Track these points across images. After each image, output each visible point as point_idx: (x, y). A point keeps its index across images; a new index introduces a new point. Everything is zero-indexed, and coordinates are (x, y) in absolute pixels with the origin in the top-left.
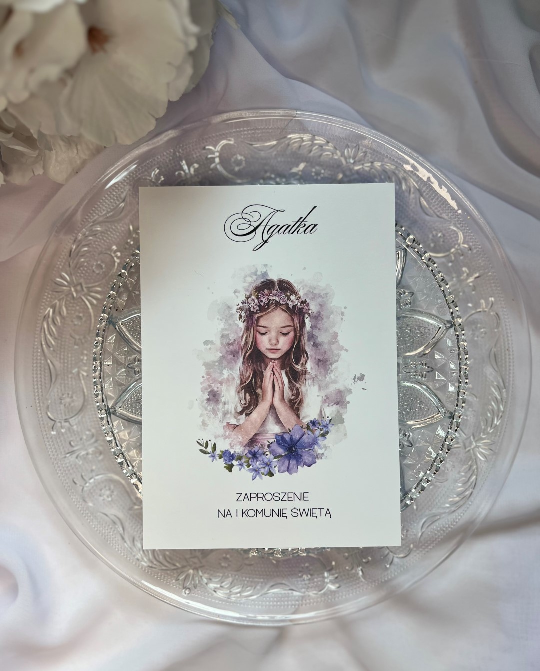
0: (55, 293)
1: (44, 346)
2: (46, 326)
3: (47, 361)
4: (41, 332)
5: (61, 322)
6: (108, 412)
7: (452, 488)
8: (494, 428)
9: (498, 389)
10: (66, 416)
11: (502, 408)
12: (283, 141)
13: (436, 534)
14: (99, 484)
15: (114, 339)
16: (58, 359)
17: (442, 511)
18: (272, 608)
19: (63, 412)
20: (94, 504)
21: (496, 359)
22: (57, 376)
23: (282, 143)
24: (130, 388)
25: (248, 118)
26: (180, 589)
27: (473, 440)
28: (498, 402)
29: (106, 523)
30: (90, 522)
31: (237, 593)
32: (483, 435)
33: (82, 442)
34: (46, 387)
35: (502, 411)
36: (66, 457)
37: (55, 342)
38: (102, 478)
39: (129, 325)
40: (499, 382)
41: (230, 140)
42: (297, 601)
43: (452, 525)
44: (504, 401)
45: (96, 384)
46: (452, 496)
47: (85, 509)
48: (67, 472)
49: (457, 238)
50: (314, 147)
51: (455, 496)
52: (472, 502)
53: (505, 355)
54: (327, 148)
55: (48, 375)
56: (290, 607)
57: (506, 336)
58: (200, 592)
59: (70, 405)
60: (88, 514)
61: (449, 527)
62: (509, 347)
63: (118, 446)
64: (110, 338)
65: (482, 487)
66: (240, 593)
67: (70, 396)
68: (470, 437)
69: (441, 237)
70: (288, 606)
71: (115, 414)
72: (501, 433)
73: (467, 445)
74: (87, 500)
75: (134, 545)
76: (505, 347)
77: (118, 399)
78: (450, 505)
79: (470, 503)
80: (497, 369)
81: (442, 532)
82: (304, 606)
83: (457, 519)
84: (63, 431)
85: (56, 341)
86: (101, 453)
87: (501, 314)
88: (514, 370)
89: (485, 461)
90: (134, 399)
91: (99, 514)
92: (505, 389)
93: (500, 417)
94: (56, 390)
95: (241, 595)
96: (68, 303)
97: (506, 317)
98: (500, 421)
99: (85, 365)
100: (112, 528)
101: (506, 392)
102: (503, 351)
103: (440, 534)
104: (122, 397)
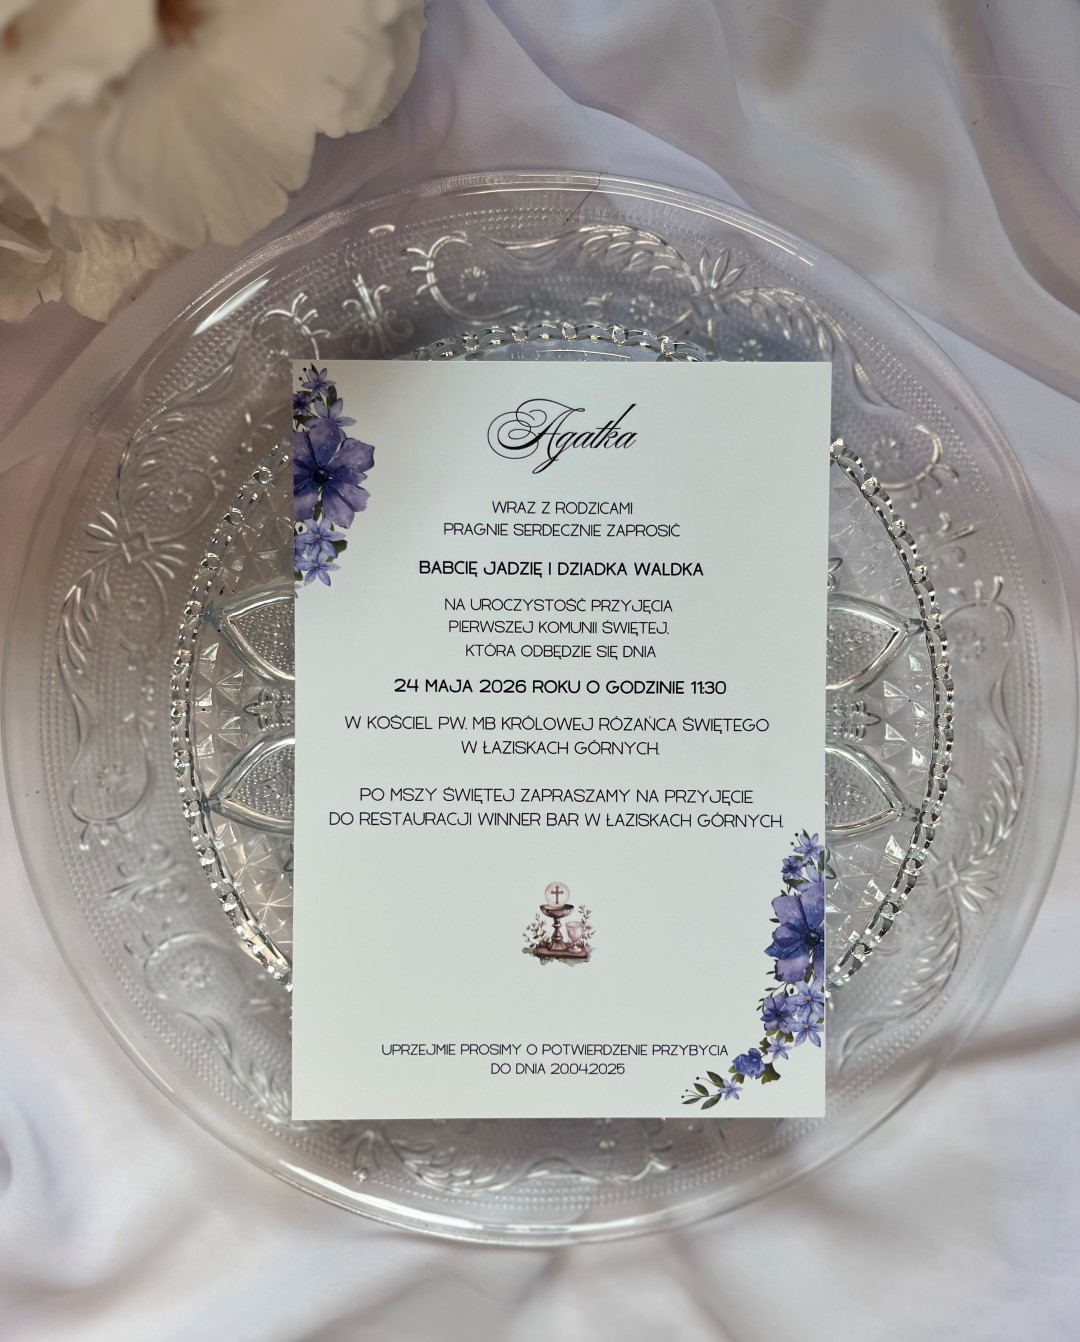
0: (85, 554)
1: (64, 666)
2: (67, 624)
3: (70, 697)
4: (57, 636)
5: (100, 615)
6: (205, 804)
7: (908, 966)
8: (998, 845)
9: (1006, 766)
10: (109, 810)
11: (1014, 805)
12: (570, 238)
13: (873, 1061)
14: (179, 952)
15: (215, 652)
16: (93, 692)
17: (888, 1014)
18: (535, 1208)
19: (102, 802)
20: (169, 995)
21: (1002, 701)
22: (91, 727)
23: (569, 242)
24: (249, 755)
25: (497, 187)
26: (347, 1169)
27: (952, 868)
28: (1005, 791)
29: (194, 1034)
30: (160, 1032)
31: (464, 1179)
32: (976, 859)
33: (144, 866)
34: (67, 751)
35: (1013, 812)
36: (110, 898)
37: (86, 657)
38: (185, 941)
39: (247, 623)
40: (1008, 750)
41: (458, 235)
42: (588, 1194)
43: (906, 1042)
44: (1019, 790)
45: (177, 747)
46: (906, 983)
47: (150, 1005)
48: (112, 929)
49: (930, 451)
50: (634, 253)
51: (914, 984)
52: (949, 997)
53: (1024, 694)
54: (662, 255)
55: (71, 725)
56: (572, 1207)
57: (1026, 656)
58: (387, 1176)
59: (118, 787)
60: (156, 1014)
61: (901, 1047)
62: (1032, 679)
63: (224, 877)
64: (208, 651)
65: (970, 965)
66: (469, 1177)
67: (119, 770)
68: (946, 864)
69: (895, 446)
70: (569, 1204)
71: (218, 810)
72: (1010, 855)
73: (940, 878)
74: (155, 985)
75: (253, 1080)
76: (1023, 679)
77: (224, 778)
78: (905, 1002)
79: (945, 998)
80: (1005, 724)
81: (886, 1057)
82: (602, 1205)
83: (916, 1030)
84: (104, 843)
85: (88, 653)
86: (183, 889)
87: (1016, 611)
88: (1040, 725)
89: (977, 913)
90: (258, 777)
91: (179, 1015)
92: (1022, 764)
93: (1009, 823)
94: (88, 758)
95: (472, 1183)
96: (113, 574)
97: (1028, 617)
98: (1008, 832)
99: (150, 706)
100: (205, 1045)
101: (1024, 772)
102: (1020, 687)
103: (881, 1061)
104: (232, 774)
